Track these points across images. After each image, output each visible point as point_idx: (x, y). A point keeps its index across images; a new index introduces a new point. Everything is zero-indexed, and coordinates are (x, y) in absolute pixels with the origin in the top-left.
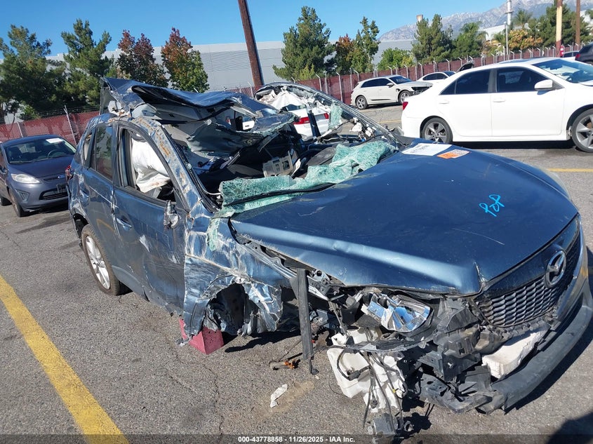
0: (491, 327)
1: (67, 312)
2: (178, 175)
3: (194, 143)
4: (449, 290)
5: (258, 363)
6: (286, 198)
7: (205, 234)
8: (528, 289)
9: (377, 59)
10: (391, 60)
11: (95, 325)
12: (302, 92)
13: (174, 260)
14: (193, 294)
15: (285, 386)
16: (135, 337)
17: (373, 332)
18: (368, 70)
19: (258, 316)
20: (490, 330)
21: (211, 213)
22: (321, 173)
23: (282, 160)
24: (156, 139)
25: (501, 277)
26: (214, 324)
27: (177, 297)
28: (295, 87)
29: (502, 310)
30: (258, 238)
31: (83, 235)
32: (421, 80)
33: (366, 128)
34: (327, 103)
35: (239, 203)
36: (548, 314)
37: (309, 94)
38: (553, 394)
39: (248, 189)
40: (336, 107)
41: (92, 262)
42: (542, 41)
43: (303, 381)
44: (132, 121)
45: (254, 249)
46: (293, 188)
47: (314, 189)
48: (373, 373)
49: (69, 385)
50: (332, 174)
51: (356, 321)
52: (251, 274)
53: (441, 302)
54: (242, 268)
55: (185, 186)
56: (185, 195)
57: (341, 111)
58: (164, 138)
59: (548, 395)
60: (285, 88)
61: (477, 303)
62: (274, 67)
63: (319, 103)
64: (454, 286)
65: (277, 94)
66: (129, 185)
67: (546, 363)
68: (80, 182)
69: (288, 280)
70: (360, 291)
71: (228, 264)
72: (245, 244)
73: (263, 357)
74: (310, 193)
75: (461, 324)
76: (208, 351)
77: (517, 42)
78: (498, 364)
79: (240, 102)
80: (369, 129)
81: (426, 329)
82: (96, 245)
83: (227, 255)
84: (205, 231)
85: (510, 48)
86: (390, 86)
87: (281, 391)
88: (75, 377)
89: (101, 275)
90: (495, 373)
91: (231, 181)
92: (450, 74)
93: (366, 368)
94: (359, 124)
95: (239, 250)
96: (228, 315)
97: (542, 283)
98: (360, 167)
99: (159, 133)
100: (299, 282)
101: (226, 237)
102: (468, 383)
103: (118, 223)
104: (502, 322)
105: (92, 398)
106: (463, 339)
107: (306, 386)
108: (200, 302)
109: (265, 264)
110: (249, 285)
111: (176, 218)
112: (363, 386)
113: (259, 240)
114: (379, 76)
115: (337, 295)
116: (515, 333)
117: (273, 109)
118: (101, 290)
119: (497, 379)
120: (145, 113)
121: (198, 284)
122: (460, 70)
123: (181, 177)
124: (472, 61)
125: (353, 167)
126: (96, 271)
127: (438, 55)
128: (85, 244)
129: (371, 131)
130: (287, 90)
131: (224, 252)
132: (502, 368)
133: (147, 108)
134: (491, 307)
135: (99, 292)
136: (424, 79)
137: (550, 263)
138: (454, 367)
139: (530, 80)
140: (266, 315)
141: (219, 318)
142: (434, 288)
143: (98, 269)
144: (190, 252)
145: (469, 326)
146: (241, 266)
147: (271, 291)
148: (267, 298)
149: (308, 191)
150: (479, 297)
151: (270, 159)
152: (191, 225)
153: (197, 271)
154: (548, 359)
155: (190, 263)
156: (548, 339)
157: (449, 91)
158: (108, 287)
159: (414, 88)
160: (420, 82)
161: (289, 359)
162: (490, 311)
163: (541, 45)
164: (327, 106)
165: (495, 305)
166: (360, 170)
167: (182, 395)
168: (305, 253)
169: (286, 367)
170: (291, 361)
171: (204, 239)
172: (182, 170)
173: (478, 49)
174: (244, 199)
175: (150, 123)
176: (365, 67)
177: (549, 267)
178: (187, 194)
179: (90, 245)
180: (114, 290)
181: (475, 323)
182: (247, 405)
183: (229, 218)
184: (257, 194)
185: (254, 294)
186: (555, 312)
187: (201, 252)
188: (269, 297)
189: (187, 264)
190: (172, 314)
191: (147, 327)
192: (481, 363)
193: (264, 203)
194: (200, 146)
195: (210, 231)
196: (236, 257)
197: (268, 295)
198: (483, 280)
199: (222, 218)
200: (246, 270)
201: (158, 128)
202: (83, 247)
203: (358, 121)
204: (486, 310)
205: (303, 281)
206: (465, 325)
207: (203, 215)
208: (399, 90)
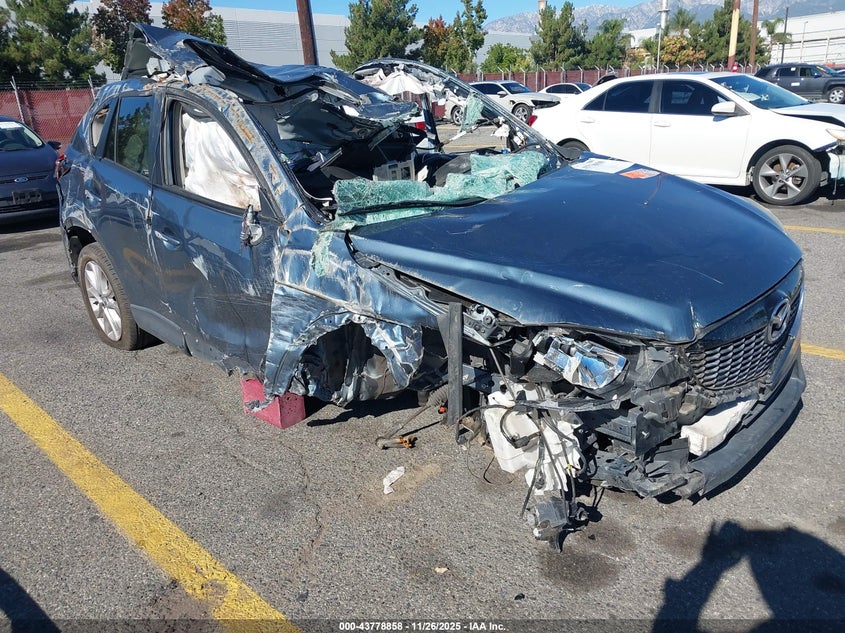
0: (700, 388)
1: (57, 370)
2: (266, 168)
3: (285, 127)
4: (655, 334)
5: (358, 441)
6: (421, 212)
7: (310, 253)
8: (747, 342)
9: (481, 56)
10: (500, 60)
11: (104, 388)
12: (426, 75)
13: (251, 291)
14: (282, 338)
15: (402, 468)
16: (169, 404)
17: (544, 389)
18: (467, 71)
19: (363, 376)
20: (697, 391)
21: (317, 225)
22: (467, 183)
23: (401, 165)
24: (231, 116)
25: (719, 324)
26: (299, 385)
27: (246, 346)
28: (417, 67)
29: (715, 366)
30: (393, 260)
31: (80, 260)
32: (544, 91)
33: (515, 133)
34: (463, 93)
35: (358, 213)
36: (761, 379)
37: (436, 78)
38: (753, 484)
39: (372, 195)
40: (474, 99)
41: (92, 301)
42: (705, 55)
43: (425, 463)
44: (190, 89)
45: (385, 276)
46: (431, 199)
47: (461, 203)
48: (543, 442)
49: (80, 464)
50: (483, 186)
51: (525, 374)
52: (379, 309)
53: (642, 352)
54: (365, 301)
55: (277, 185)
56: (277, 197)
57: (481, 105)
58: (243, 116)
59: (746, 483)
60: (401, 67)
61: (688, 354)
62: (333, 53)
63: (449, 93)
64: (662, 330)
65: (386, 75)
66: (174, 183)
67: (752, 442)
68: (86, 179)
69: (435, 318)
70: (540, 333)
71: (343, 295)
72: (370, 268)
73: (365, 434)
74: (453, 208)
75: (667, 380)
76: (285, 424)
77: (672, 54)
78: (701, 437)
79: (336, 81)
80: (519, 134)
81: (618, 386)
82: (104, 275)
83: (342, 283)
84: (309, 249)
85: (662, 61)
86: (502, 96)
87: (396, 474)
88: (87, 453)
89: (106, 320)
90: (695, 449)
91: (350, 181)
92: (585, 88)
93: (535, 435)
94: (505, 126)
95: (362, 276)
96: (325, 372)
97: (763, 337)
98: (515, 181)
99: (235, 108)
100: (451, 320)
101: (342, 257)
102: (659, 462)
103: (156, 238)
104: (712, 382)
105: (120, 480)
106: (667, 399)
107: (430, 469)
108: (292, 349)
109: (402, 297)
110: (372, 326)
111: (259, 231)
112: (529, 458)
113: (394, 263)
114: (484, 80)
115: (502, 339)
116: (726, 398)
117: (385, 94)
118: (105, 342)
119: (696, 456)
120: (209, 79)
121: (291, 324)
122: (599, 83)
123: (271, 171)
124: (613, 72)
125: (508, 180)
126: (97, 315)
127: (566, 61)
128: (83, 273)
129: (522, 138)
130: (404, 70)
131: (339, 278)
132: (705, 441)
133: (212, 72)
134: (704, 362)
135: (102, 345)
136: (548, 91)
137: (775, 312)
138: (649, 437)
139: (702, 102)
140: (395, 366)
141: (309, 376)
142: (637, 332)
143: (101, 311)
144: (283, 278)
145: (675, 385)
146: (364, 298)
147: (405, 331)
148: (398, 343)
149: (451, 206)
150: (692, 348)
151: (385, 163)
152: (284, 240)
153: (291, 305)
154: (754, 437)
155: (281, 293)
156: (756, 412)
157: (595, 105)
158: (117, 337)
159: (534, 102)
160: (543, 95)
161: (404, 436)
162: (701, 366)
163: (704, 61)
164: (460, 98)
165: (708, 359)
166: (517, 186)
167: (254, 479)
168: (463, 282)
169: (400, 445)
170: (406, 438)
171: (307, 260)
172: (273, 161)
173: (619, 58)
174: (367, 208)
175: (220, 93)
176: (464, 67)
177: (773, 317)
178: (281, 196)
179: (93, 276)
180: (128, 342)
181: (682, 380)
182: (351, 491)
183: (348, 231)
184: (383, 203)
185: (380, 337)
186: (769, 378)
187: (300, 279)
188: (402, 342)
189: (277, 295)
190: (230, 373)
191: (184, 392)
192: (679, 435)
193: (392, 216)
194: (293, 132)
195: (317, 249)
196: (356, 286)
197: (401, 339)
198: (697, 325)
199: (336, 231)
200: (371, 303)
201: (234, 101)
202: (78, 277)
203: (505, 122)
204: (697, 365)
205: (457, 319)
206: (672, 381)
207: (305, 227)
208: (514, 102)
